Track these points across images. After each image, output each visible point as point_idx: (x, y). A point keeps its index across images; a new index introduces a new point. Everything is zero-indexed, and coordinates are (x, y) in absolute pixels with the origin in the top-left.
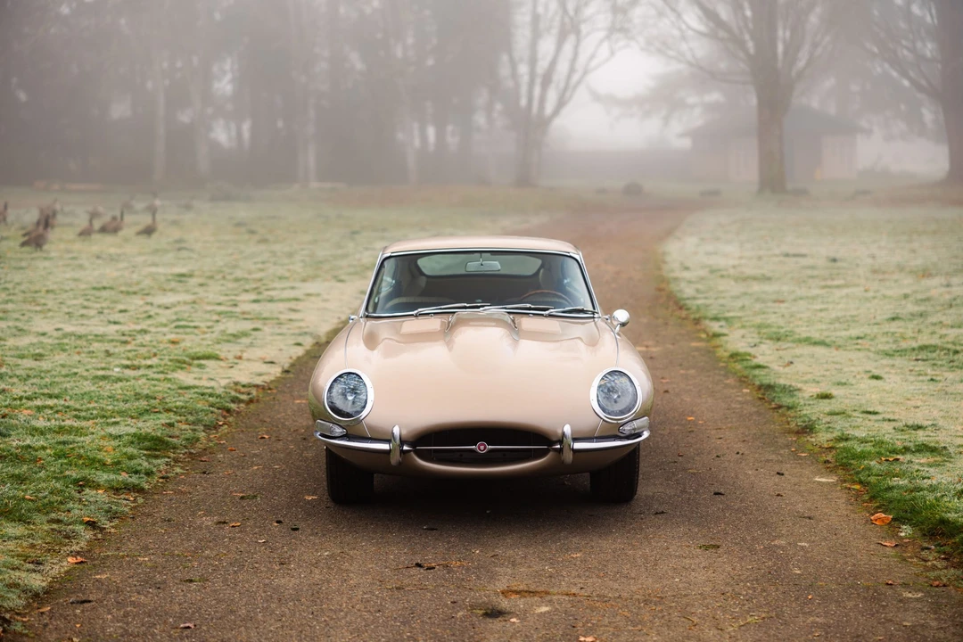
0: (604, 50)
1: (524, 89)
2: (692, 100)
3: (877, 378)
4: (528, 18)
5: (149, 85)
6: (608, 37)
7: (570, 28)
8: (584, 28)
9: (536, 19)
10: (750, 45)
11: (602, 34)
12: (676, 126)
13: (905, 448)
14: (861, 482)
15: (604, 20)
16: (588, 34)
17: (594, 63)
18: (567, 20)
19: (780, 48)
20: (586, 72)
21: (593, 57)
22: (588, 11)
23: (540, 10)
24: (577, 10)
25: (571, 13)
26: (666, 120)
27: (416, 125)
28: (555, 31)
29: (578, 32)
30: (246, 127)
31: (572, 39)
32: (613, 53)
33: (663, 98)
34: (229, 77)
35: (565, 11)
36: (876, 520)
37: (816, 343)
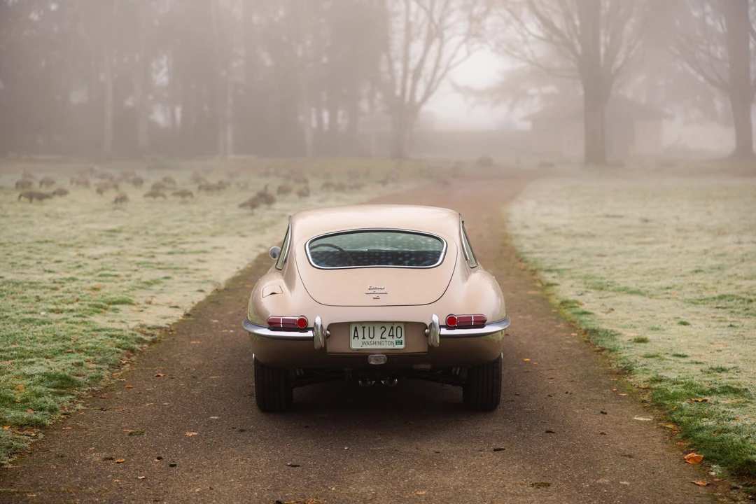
0: (462, 52)
1: (399, 82)
2: (533, 91)
3: (685, 324)
4: (402, 26)
5: (102, 77)
6: (465, 41)
7: (436, 33)
8: (447, 33)
9: (408, 26)
10: (579, 48)
11: (461, 38)
12: (520, 112)
13: (712, 390)
14: (674, 422)
15: (462, 27)
16: (450, 38)
17: (454, 62)
18: (433, 27)
19: (602, 50)
20: (448, 69)
21: (453, 56)
22: (450, 20)
23: (412, 19)
24: (441, 19)
25: (437, 21)
26: (512, 107)
27: (314, 110)
28: (423, 36)
29: (441, 36)
30: (178, 110)
31: (437, 42)
32: (469, 54)
33: (509, 90)
34: (165, 70)
35: (432, 20)
36: (689, 459)
37: (632, 293)
